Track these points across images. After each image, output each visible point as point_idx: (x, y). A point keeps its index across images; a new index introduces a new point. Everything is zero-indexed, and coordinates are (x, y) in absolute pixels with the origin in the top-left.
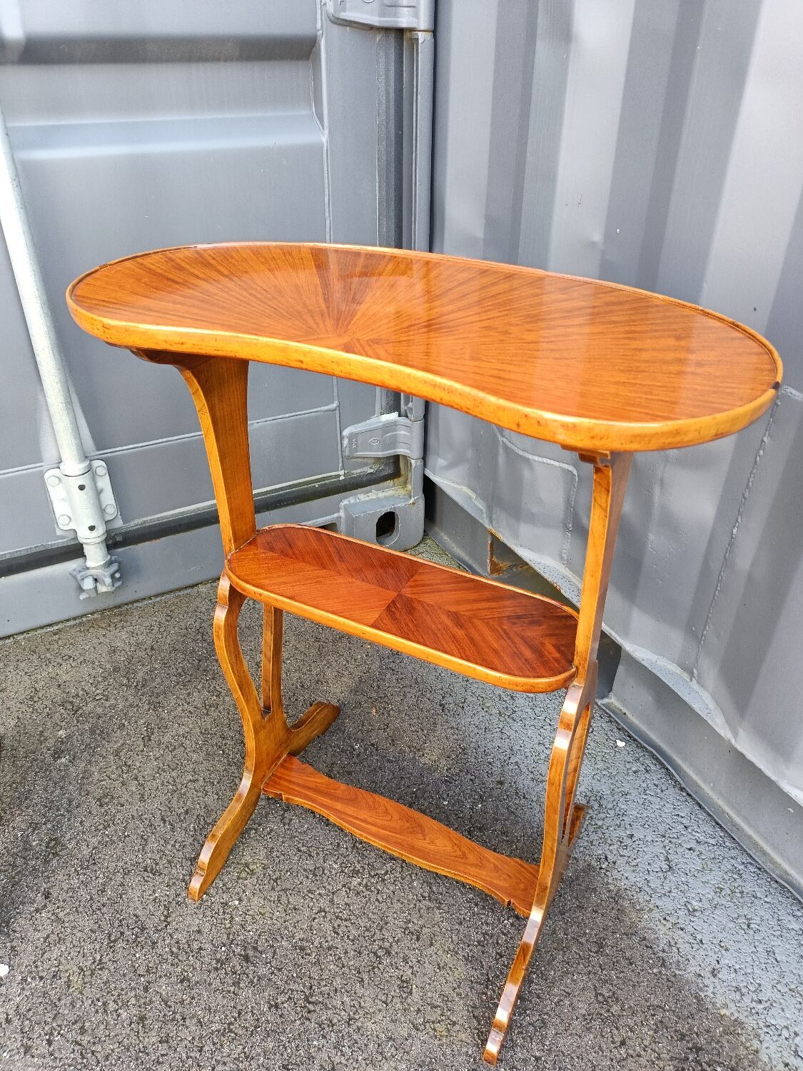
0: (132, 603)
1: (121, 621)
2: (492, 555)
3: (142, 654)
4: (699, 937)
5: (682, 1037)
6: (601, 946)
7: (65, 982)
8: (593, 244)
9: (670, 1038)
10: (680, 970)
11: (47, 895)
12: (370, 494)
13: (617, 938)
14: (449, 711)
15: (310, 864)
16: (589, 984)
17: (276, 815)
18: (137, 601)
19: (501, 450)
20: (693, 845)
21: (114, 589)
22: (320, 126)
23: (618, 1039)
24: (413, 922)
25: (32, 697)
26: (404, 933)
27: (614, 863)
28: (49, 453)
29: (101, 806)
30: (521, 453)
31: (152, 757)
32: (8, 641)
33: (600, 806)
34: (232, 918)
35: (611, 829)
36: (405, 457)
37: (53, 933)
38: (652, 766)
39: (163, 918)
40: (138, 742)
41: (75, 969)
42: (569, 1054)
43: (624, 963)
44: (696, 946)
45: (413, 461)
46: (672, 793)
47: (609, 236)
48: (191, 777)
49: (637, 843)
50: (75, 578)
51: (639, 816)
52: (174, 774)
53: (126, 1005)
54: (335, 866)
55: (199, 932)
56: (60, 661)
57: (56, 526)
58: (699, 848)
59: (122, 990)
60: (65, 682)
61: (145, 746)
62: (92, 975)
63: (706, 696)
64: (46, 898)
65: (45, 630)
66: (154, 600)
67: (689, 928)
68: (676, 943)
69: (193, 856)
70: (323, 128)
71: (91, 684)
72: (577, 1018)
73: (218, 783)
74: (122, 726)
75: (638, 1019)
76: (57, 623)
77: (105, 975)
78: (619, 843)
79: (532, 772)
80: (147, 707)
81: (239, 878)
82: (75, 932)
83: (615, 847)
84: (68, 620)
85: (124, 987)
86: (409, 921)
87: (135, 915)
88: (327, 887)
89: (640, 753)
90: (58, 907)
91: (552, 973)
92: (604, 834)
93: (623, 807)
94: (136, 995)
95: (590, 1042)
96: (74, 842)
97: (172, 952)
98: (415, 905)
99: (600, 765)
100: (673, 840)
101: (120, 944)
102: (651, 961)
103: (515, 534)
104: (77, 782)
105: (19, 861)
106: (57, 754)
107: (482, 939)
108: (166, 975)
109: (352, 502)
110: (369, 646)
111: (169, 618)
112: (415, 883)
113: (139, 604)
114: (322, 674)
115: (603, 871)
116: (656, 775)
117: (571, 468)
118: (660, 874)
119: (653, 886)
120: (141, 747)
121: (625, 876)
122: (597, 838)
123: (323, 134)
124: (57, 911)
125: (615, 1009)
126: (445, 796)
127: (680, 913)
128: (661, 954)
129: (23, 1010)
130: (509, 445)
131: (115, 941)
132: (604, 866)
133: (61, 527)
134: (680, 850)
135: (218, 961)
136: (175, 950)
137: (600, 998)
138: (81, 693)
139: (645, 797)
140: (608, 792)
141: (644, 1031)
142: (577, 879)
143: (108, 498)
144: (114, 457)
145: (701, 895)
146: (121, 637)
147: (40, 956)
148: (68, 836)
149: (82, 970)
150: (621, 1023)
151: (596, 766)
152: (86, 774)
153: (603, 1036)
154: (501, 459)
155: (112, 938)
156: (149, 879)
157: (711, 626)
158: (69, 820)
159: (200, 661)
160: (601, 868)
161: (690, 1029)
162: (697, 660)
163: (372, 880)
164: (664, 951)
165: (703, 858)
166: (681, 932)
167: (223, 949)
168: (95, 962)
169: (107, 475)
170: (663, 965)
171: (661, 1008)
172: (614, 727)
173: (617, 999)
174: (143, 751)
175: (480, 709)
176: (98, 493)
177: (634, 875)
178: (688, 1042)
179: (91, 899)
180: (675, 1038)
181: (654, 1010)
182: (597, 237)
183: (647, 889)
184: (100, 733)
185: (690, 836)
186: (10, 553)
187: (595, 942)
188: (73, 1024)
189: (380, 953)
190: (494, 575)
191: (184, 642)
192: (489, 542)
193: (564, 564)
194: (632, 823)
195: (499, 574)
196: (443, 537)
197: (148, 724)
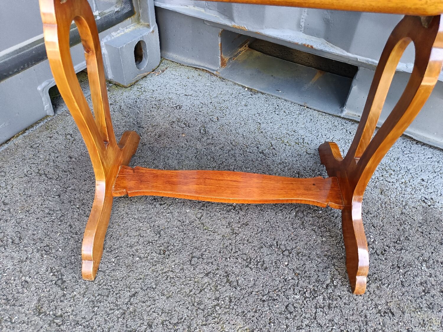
2: (221, 52)
12: (119, 31)
14: (268, 154)
15: (279, 307)
17: (223, 285)
26: (381, 316)
27: (432, 199)
35: (411, 181)
40: (54, 290)
46: (416, 148)
48: (129, 294)
49: (429, 182)
51: (415, 167)
52: (111, 299)
54: (297, 297)
61: (63, 289)
73: (156, 285)
80: (38, 255)
83: (423, 190)
86: (376, 306)
88: (307, 316)
92: (411, 186)
93: (404, 166)
107: (423, 288)
109: (109, 39)
110: (184, 135)
114: (167, 166)
115: (432, 207)
120: (60, 293)
132: (429, 204)
139: (407, 156)
140: (390, 162)
159: (59, 196)
163: (329, 291)
174: (64, 295)
190: (223, 68)
191: (32, 187)
192: (220, 43)
193: (301, 31)
194: (417, 173)
195: (225, 66)
196: (172, 55)
197: (51, 269)
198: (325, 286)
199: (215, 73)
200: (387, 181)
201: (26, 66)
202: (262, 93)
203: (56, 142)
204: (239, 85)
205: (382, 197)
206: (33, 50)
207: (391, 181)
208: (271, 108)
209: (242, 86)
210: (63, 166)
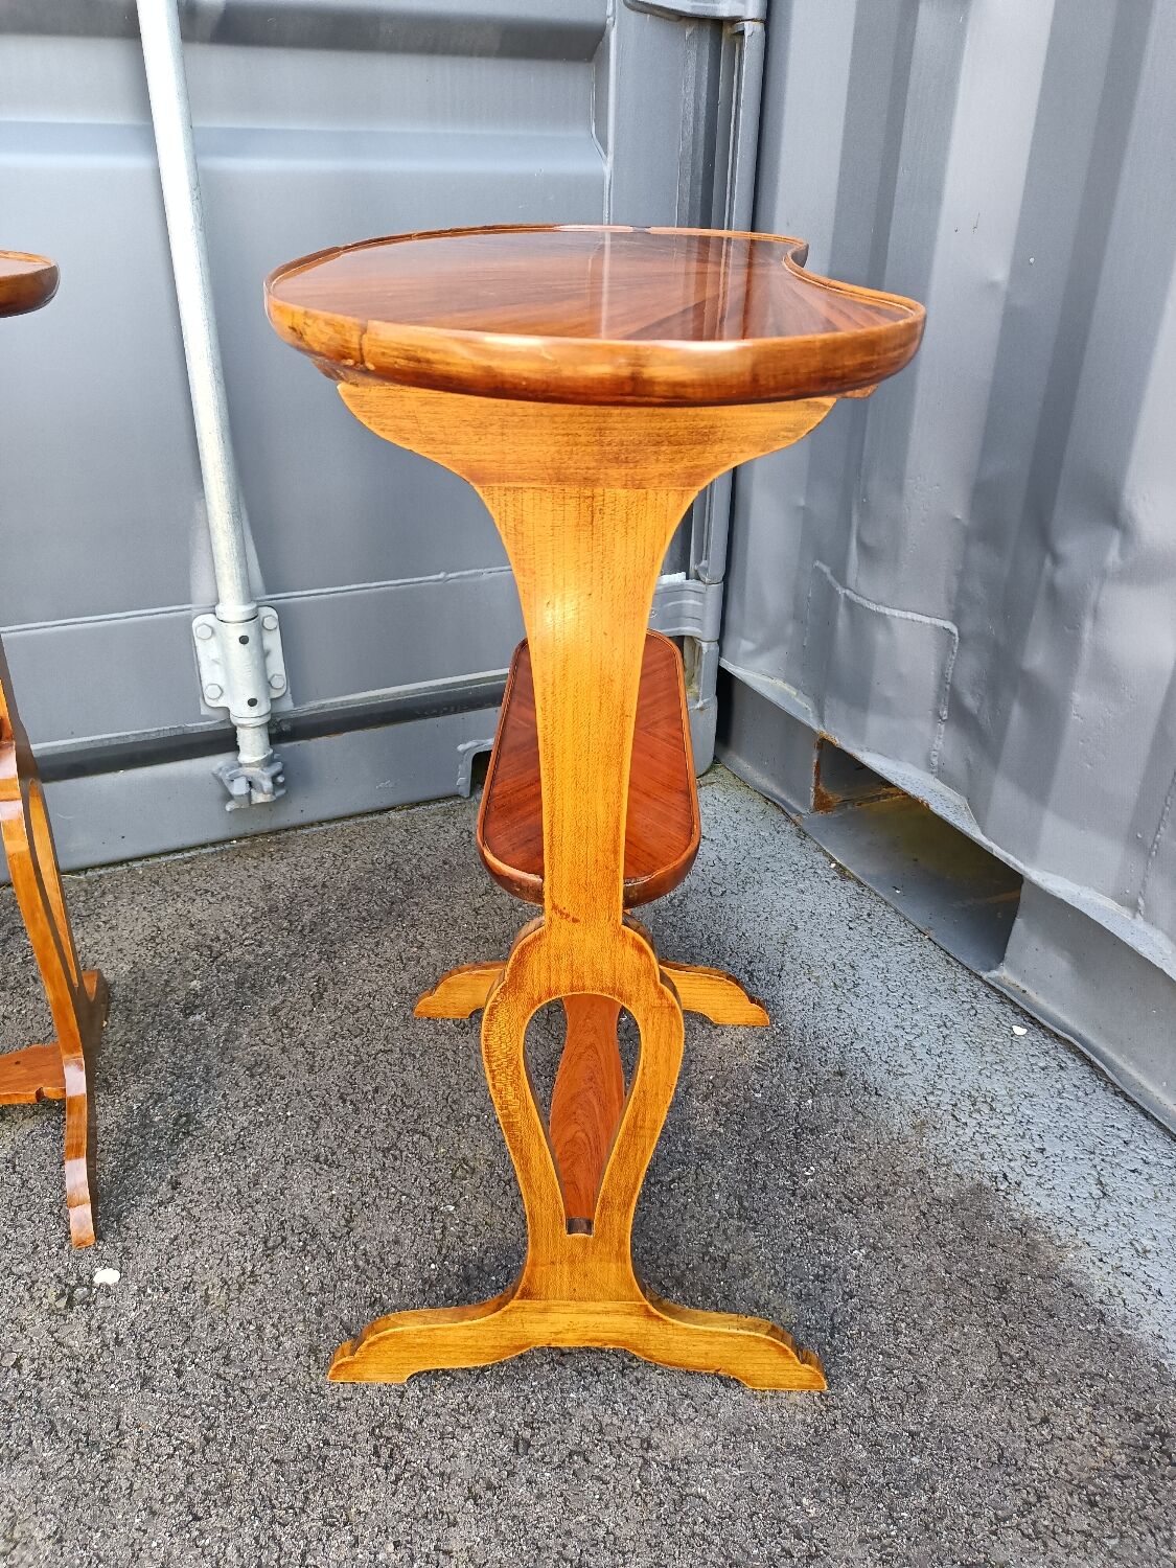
0: (295, 828)
1: (279, 850)
2: (817, 780)
3: (311, 892)
4: (1155, 1286)
5: (1138, 1417)
6: (1003, 1290)
7: (201, 1297)
8: (993, 285)
9: (1117, 1417)
10: (1128, 1328)
11: (175, 1185)
13: (1028, 1282)
14: (759, 980)
16: (988, 1339)
18: (302, 827)
19: (842, 610)
20: (1139, 1165)
21: (274, 798)
22: (603, 153)
23: (1038, 1416)
24: (715, 1246)
25: (153, 938)
26: (703, 1259)
27: (1019, 1184)
28: (201, 590)
29: (252, 1076)
30: (873, 607)
31: (325, 1020)
32: (120, 868)
33: (992, 1109)
34: (444, 1228)
35: (1011, 1139)
36: (691, 638)
37: (182, 1233)
38: (1069, 1062)
39: (343, 1222)
40: (305, 1000)
41: (216, 1280)
42: (962, 1431)
43: (1041, 1314)
44: (1151, 1299)
45: (704, 645)
46: (1103, 1098)
47: (1019, 270)
48: (382, 1047)
49: (1052, 1159)
50: (220, 781)
51: (1052, 1125)
52: (357, 1041)
53: (290, 1330)
55: (396, 1242)
56: (193, 895)
57: (201, 699)
58: (1146, 1170)
59: (284, 1311)
60: (200, 921)
61: (314, 1005)
62: (240, 1289)
63: (1159, 938)
64: (174, 1188)
65: (171, 857)
66: (326, 826)
67: (1139, 1274)
68: (1120, 1293)
69: (386, 1146)
70: (606, 153)
71: (238, 925)
72: (972, 1384)
73: (421, 1055)
74: (281, 980)
75: (1069, 1388)
76: (189, 849)
77: (259, 1290)
78: (1024, 1158)
79: (887, 1062)
80: (317, 957)
81: (453, 1176)
82: (215, 1233)
83: (1019, 1163)
84: (204, 846)
85: (287, 1307)
86: (710, 1244)
87: (301, 1216)
89: (1049, 1044)
90: (191, 1201)
91: (931, 1322)
92: (1000, 1145)
93: (1028, 1112)
94: (304, 1319)
95: (993, 1417)
96: (213, 1121)
97: (357, 1267)
98: (718, 1223)
99: (990, 1058)
100: (1107, 1159)
101: (281, 1252)
102: (1082, 1315)
103: (859, 733)
104: (218, 1045)
105: (134, 1139)
106: (188, 1010)
107: (821, 1272)
108: (348, 1296)
111: (348, 850)
112: (717, 1196)
113: (307, 832)
115: (1002, 1194)
116: (1076, 1072)
117: (948, 625)
118: (1092, 1202)
119: (1079, 1216)
120: (309, 1007)
121: (1035, 1201)
122: (990, 1150)
123: (606, 162)
124: (189, 1206)
125: (1030, 1374)
126: (757, 1087)
127: (1125, 1254)
128: (1097, 1306)
129: (140, 1329)
130: (855, 598)
131: (274, 1248)
132: (1002, 1188)
133: (209, 702)
134: (1119, 1172)
135: (425, 1281)
136: (361, 1263)
137: (1006, 1359)
138: (222, 936)
139: (1060, 1101)
140: (1004, 1092)
141: (1076, 1407)
142: (962, 1202)
143: (277, 665)
144: (289, 604)
145: (1155, 1232)
146: (280, 871)
147: (165, 1261)
148: (205, 1113)
149: (226, 1283)
150: (1042, 1392)
151: (983, 1059)
152: (231, 1036)
153: (1013, 1410)
154: (842, 622)
155: (270, 1244)
156: (321, 1172)
157: (1169, 825)
158: (206, 1092)
160: (997, 1190)
161: (1150, 1407)
162: (1144, 885)
164: (1101, 1302)
165: (1155, 1183)
166: (1127, 1278)
167: (433, 1266)
168: (243, 1274)
169: (278, 630)
170: (1102, 1320)
171: (1101, 1376)
172: (1008, 1009)
173: (1032, 1361)
174: (311, 1011)
175: (805, 979)
176: (265, 654)
177: (1050, 1200)
178: (1147, 1424)
179: (239, 1192)
180: (1126, 1417)
181: (1091, 1379)
182: (1000, 274)
183: (1072, 1221)
184: (249, 985)
185: (1132, 1154)
186: (135, 735)
187: (995, 1286)
188: (213, 1351)
189: (667, 1283)
190: (820, 814)
191: (369, 879)
192: (815, 761)
193: (932, 773)
194: (1042, 1134)
195: (827, 811)
196: (742, 764)
197: (320, 978)
198: (652, 1181)
199: (794, 816)
200: (954, 1116)
201: (452, 709)
202: (860, 883)
203: (442, 835)
204: (826, 854)
205: (908, 1131)
206: (470, 689)
207: (964, 1120)
208: (848, 912)
209: (831, 857)
210: (426, 870)
